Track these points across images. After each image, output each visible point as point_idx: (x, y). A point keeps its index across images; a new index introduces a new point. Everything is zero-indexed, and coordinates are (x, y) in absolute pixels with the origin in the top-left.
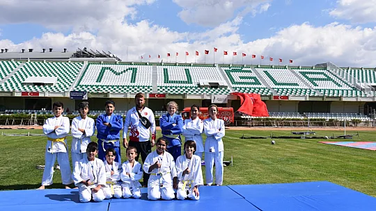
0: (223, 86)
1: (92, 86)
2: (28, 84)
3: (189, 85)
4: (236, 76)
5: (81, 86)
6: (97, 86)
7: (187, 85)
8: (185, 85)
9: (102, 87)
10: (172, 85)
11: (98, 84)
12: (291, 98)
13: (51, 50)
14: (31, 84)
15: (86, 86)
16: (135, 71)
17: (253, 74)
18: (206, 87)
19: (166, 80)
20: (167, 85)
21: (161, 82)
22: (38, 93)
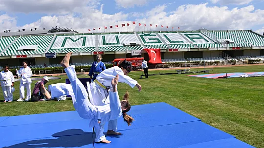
0: (139, 45)
1: (58, 49)
2: (20, 50)
3: (118, 45)
4: (146, 38)
5: (52, 50)
6: (62, 49)
7: (116, 45)
8: (115, 45)
9: (65, 49)
10: (108, 46)
11: (63, 48)
12: (179, 50)
13: (36, 29)
14: (22, 50)
15: (55, 50)
16: (85, 38)
17: (157, 37)
18: (128, 46)
19: (104, 43)
20: (105, 46)
21: (101, 45)
22: (26, 56)
